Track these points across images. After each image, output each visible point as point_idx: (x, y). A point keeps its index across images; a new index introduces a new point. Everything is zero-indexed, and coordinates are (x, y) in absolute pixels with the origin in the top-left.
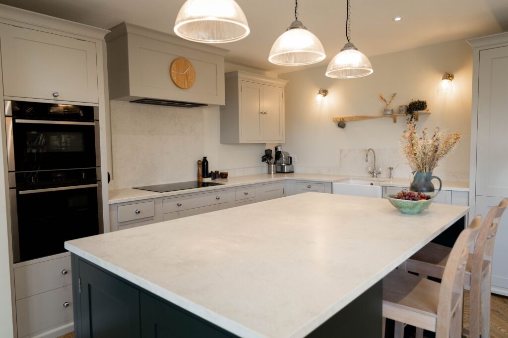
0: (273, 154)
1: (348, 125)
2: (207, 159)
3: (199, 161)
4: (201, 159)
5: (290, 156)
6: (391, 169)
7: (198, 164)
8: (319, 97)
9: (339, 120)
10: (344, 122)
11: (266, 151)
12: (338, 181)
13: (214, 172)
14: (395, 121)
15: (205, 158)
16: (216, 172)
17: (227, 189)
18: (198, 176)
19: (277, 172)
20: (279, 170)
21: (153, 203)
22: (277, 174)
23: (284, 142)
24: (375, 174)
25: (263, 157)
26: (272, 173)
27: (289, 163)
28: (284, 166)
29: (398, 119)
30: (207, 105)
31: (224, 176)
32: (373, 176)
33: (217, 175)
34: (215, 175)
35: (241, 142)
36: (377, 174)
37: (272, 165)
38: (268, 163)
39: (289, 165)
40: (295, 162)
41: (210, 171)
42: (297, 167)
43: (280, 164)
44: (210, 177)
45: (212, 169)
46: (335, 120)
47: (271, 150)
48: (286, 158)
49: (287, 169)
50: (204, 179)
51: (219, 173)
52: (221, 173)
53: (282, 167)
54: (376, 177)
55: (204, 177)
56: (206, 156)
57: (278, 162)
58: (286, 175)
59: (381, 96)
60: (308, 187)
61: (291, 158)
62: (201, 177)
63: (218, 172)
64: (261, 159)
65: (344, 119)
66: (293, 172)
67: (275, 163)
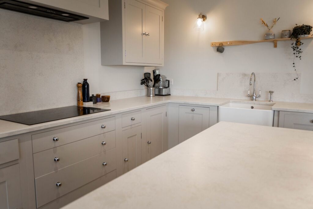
0: (152, 77)
1: (226, 49)
2: (88, 81)
3: (79, 83)
4: (81, 81)
5: (167, 79)
6: (271, 92)
7: (78, 87)
8: (200, 21)
9: (218, 45)
10: (223, 47)
11: (145, 74)
12: (223, 104)
13: (95, 95)
14: (275, 46)
15: (85, 80)
16: (98, 96)
17: (113, 116)
18: (78, 100)
19: (156, 95)
20: (157, 93)
21: (17, 140)
22: (156, 96)
23: (163, 65)
24: (254, 98)
25: (142, 80)
26: (152, 96)
27: (167, 86)
28: (162, 89)
29: (279, 44)
30: (88, 18)
31: (106, 99)
32: (252, 100)
33: (98, 99)
34: (97, 99)
35: (124, 64)
36: (256, 97)
37: (151, 88)
38: (147, 86)
39: (166, 88)
40: (172, 85)
41: (91, 95)
42: (174, 90)
43: (158, 87)
44: (91, 101)
45: (92, 92)
46: (213, 45)
47: (150, 74)
48: (163, 82)
49: (164, 92)
50: (84, 103)
51: (101, 97)
52: (103, 97)
53: (160, 90)
54: (255, 100)
55: (84, 101)
56: (86, 78)
57: (157, 85)
58: (164, 97)
59: (262, 21)
60: (192, 111)
61: (169, 81)
62: (81, 102)
63: (99, 95)
64: (140, 82)
65: (223, 44)
66: (170, 95)
67: (154, 86)
